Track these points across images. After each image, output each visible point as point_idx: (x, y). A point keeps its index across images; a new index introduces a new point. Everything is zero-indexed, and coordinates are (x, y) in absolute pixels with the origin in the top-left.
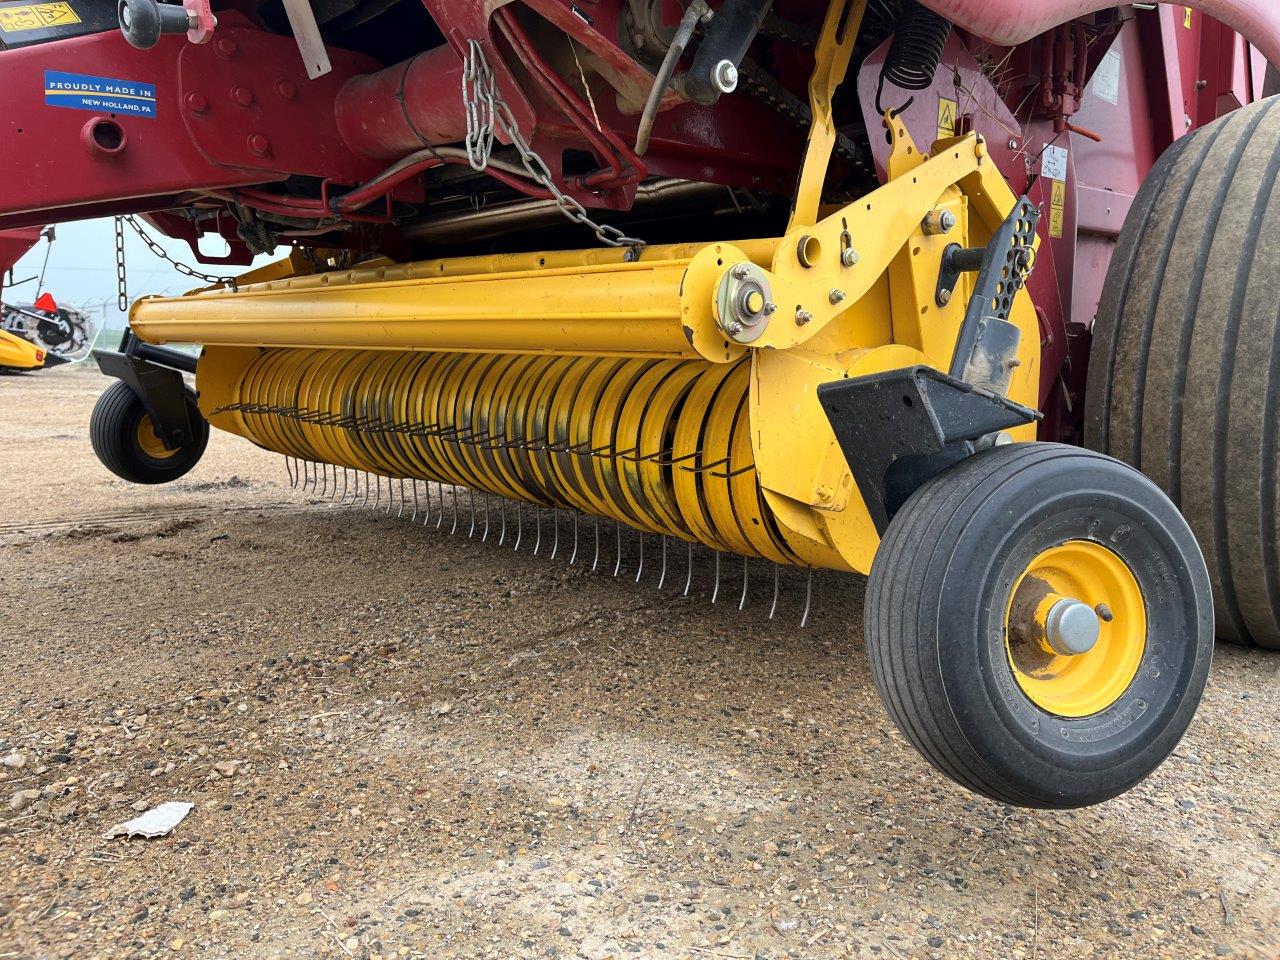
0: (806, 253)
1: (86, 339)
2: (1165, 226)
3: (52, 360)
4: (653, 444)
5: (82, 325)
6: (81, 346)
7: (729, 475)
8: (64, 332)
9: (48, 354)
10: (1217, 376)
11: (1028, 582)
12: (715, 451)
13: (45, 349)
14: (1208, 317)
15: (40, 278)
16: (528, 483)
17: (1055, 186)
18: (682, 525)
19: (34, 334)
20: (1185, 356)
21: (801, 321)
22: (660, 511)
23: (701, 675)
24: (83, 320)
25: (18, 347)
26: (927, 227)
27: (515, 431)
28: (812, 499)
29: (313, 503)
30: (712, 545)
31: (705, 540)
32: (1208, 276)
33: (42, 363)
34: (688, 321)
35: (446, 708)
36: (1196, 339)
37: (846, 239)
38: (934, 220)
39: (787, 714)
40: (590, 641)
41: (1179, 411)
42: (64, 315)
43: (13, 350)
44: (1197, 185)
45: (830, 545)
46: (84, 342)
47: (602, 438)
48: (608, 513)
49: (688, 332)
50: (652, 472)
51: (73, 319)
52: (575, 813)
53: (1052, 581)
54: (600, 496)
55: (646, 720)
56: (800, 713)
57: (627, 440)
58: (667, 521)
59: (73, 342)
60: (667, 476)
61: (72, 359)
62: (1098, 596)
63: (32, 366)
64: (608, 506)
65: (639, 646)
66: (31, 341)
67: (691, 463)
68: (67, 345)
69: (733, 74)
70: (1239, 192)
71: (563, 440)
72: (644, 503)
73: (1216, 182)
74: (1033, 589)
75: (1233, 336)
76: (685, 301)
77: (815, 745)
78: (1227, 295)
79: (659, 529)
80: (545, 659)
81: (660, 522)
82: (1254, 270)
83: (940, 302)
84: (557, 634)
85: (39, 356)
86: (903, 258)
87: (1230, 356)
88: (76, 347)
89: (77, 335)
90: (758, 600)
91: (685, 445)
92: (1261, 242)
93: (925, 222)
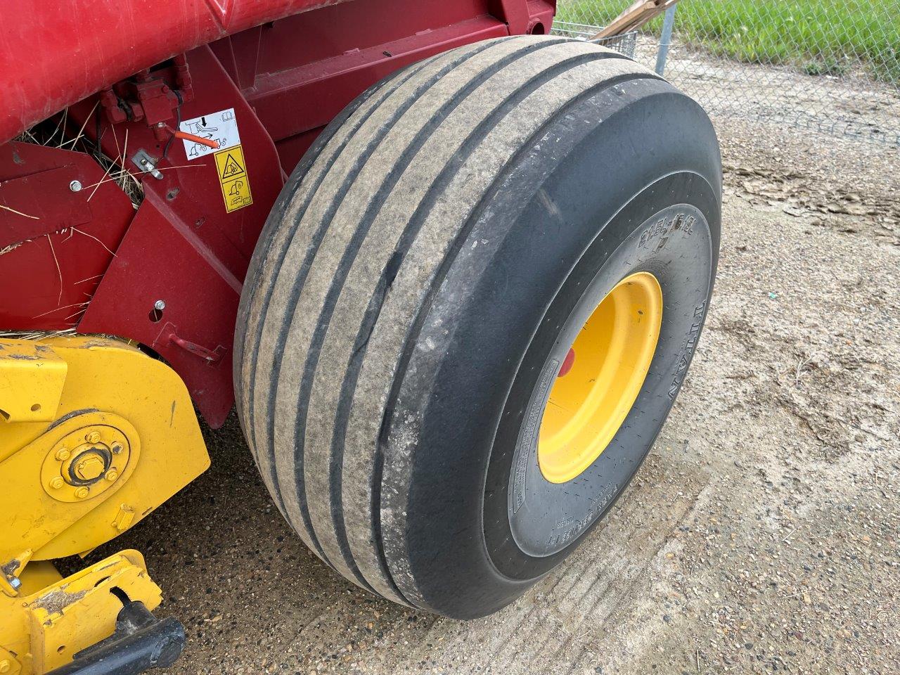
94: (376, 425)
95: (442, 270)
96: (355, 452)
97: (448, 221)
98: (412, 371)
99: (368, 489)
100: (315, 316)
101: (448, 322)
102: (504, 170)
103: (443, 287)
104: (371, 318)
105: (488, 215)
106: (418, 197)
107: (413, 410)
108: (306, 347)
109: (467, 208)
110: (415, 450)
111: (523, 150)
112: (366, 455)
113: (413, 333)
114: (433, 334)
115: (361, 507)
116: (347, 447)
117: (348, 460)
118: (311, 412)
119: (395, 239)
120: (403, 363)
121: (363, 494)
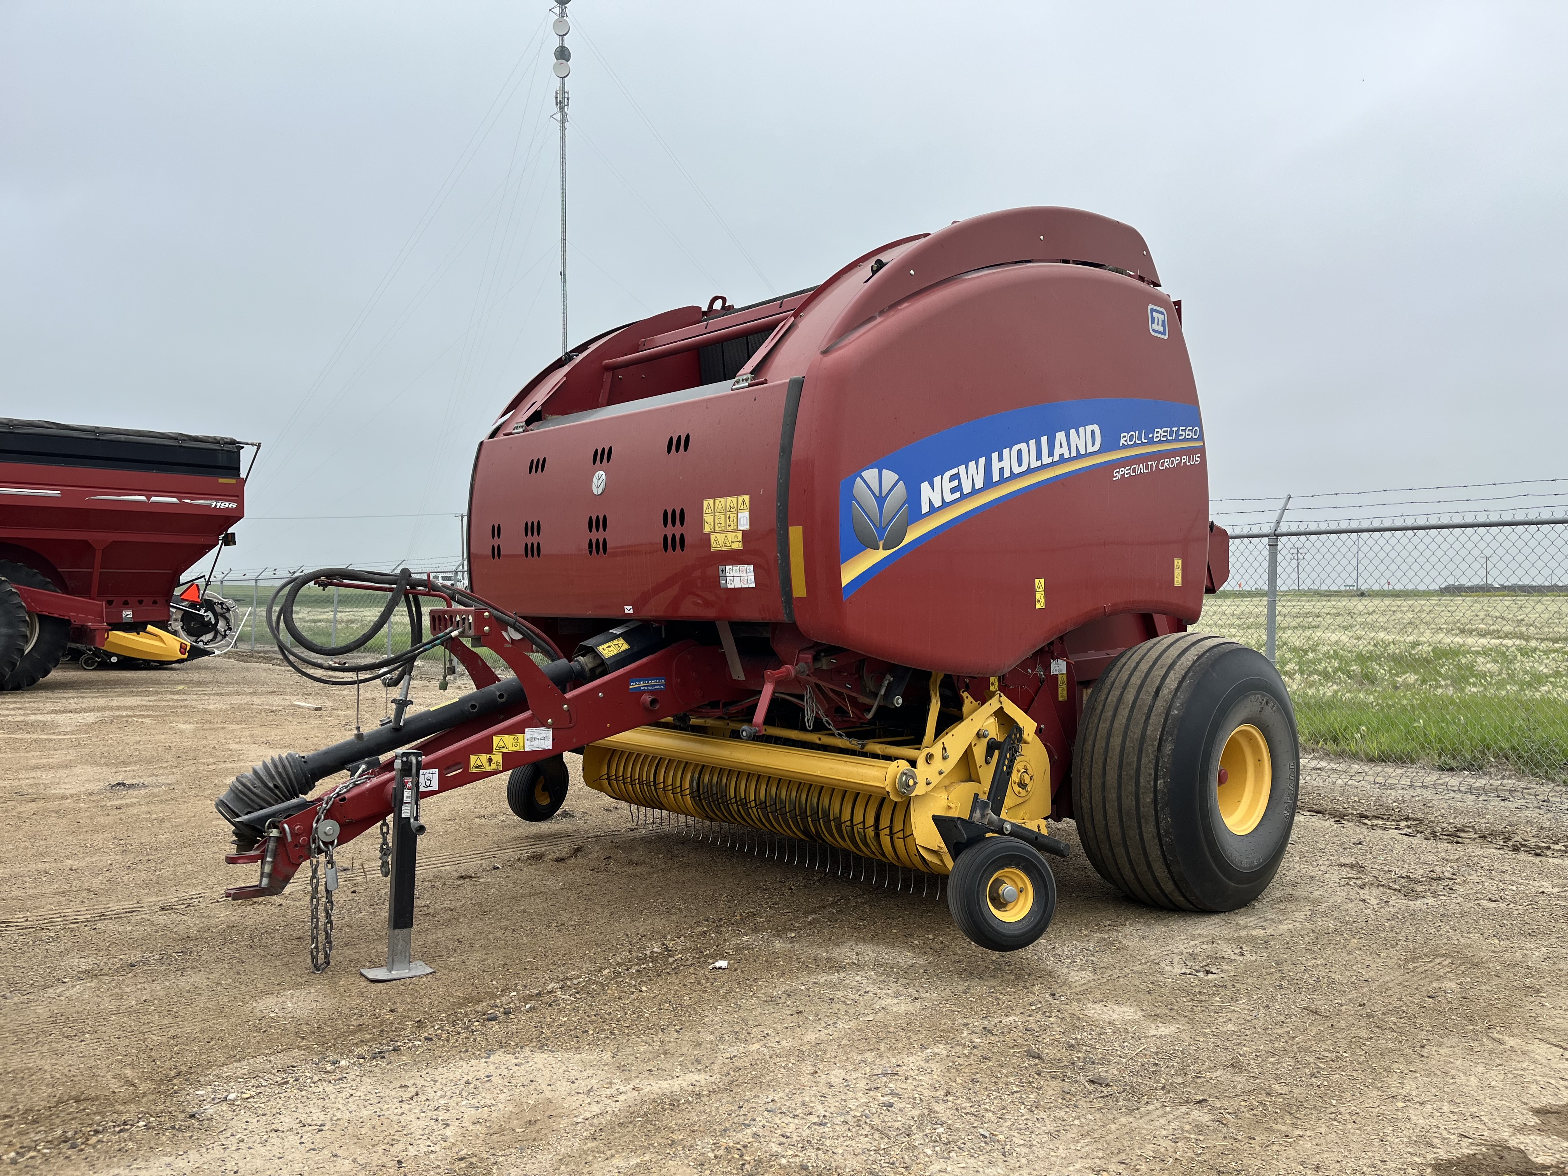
0: (929, 758)
1: (230, 629)
2: (1098, 711)
3: (196, 653)
4: (870, 821)
5: (227, 615)
6: (225, 636)
7: (904, 838)
8: (209, 622)
9: (192, 646)
10: (1115, 784)
11: (996, 880)
12: (898, 826)
13: (188, 641)
14: (1111, 758)
15: (207, 577)
16: (806, 832)
17: (1060, 677)
18: (884, 855)
19: (177, 626)
20: (1104, 774)
21: (928, 784)
22: (874, 849)
23: (894, 923)
24: (228, 610)
25: (162, 641)
26: (978, 735)
27: (800, 808)
28: (936, 848)
29: (632, 830)
30: (897, 864)
31: (894, 862)
32: (1112, 740)
33: (185, 656)
34: (888, 789)
35: (793, 935)
36: (1108, 767)
37: (944, 749)
38: (982, 732)
39: (931, 936)
40: (841, 910)
41: (1104, 798)
42: (209, 605)
43: (158, 643)
44: (1111, 693)
45: (945, 866)
46: (228, 632)
47: (846, 816)
48: (847, 848)
49: (888, 793)
50: (871, 833)
51: (218, 609)
52: (854, 964)
53: (1006, 880)
54: (844, 840)
55: (874, 939)
56: (936, 936)
57: (858, 818)
58: (877, 853)
59: (217, 632)
60: (877, 835)
61: (215, 651)
62: (1021, 885)
63: (175, 659)
64: (848, 845)
65: (865, 912)
66: (175, 633)
67: (887, 831)
68: (210, 636)
69: (900, 701)
70: (1125, 701)
71: (826, 814)
72: (866, 845)
73: (1118, 693)
74: (998, 882)
75: (1120, 767)
76: (887, 782)
77: (941, 946)
78: (1118, 749)
79: (872, 856)
80: (823, 917)
81: (873, 853)
82: (1128, 739)
83: (987, 762)
84: (824, 907)
85: (183, 649)
86: (970, 748)
87: (1120, 776)
88: (219, 637)
89: (221, 626)
90: (919, 889)
91: (884, 822)
92: (1131, 727)
93: (978, 734)
94: (1156, 743)
95: (1177, 689)
96: (1147, 756)
97: (1177, 676)
98: (1170, 721)
99: (1153, 772)
100: (1127, 710)
101: (1182, 705)
102: (1195, 662)
103: (1179, 694)
104: (1151, 707)
105: (1191, 674)
106: (1165, 670)
107: (1171, 735)
108: (1124, 721)
109: (1183, 672)
110: (1173, 750)
111: (1200, 657)
112: (1152, 756)
113: (1169, 709)
114: (1176, 709)
115: (1149, 782)
116: (1144, 754)
117: (1144, 761)
118: (1128, 744)
119: (1158, 682)
120: (1166, 720)
121: (1150, 775)
